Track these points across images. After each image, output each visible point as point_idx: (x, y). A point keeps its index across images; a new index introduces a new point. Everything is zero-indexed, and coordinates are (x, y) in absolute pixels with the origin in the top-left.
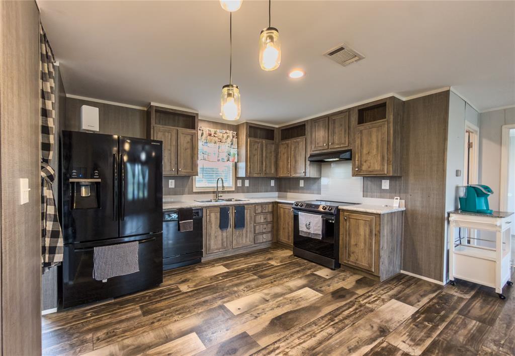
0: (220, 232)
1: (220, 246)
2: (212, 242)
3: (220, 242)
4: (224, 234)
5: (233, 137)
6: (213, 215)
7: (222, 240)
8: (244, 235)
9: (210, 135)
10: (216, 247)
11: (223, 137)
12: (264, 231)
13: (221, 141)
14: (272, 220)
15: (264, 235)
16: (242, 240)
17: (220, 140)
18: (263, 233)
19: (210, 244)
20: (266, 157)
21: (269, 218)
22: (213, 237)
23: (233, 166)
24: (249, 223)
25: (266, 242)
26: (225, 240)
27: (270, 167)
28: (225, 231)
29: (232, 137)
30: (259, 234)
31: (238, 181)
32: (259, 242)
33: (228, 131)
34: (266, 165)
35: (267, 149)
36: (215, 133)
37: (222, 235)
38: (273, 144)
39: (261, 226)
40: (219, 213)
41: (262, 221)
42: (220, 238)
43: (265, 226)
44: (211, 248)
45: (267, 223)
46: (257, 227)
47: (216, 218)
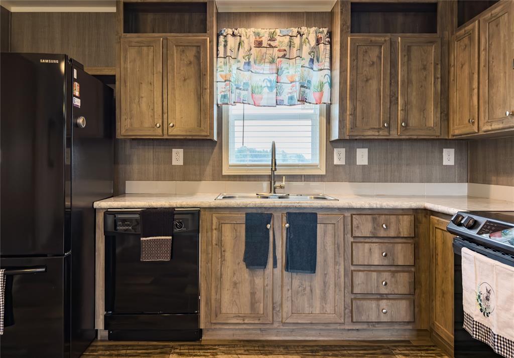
0: (245, 273)
1: (246, 310)
2: (226, 297)
3: (245, 300)
4: (259, 281)
5: (318, 41)
6: (227, 230)
7: (253, 294)
8: (318, 292)
9: (259, 44)
10: (235, 310)
11: (291, 45)
12: (383, 290)
13: (284, 56)
14: (411, 261)
15: (384, 303)
16: (311, 306)
17: (282, 54)
18: (381, 297)
19: (219, 302)
20: (408, 82)
21: (403, 255)
22: (227, 284)
23: (321, 115)
24: (331, 262)
25: (392, 323)
26: (259, 295)
27: (423, 110)
28: (259, 272)
29: (313, 43)
30: (366, 296)
31: (336, 150)
32: (364, 318)
33: (304, 29)
34: (406, 104)
35: (409, 59)
36: (272, 39)
37: (252, 283)
38: (432, 42)
39: (374, 275)
40: (244, 225)
41: (376, 259)
42: (245, 289)
43: (386, 276)
44: (224, 311)
45: (395, 269)
46: (360, 278)
47: (236, 238)
